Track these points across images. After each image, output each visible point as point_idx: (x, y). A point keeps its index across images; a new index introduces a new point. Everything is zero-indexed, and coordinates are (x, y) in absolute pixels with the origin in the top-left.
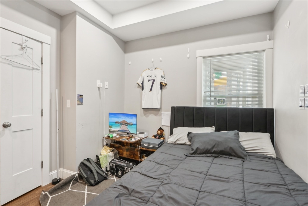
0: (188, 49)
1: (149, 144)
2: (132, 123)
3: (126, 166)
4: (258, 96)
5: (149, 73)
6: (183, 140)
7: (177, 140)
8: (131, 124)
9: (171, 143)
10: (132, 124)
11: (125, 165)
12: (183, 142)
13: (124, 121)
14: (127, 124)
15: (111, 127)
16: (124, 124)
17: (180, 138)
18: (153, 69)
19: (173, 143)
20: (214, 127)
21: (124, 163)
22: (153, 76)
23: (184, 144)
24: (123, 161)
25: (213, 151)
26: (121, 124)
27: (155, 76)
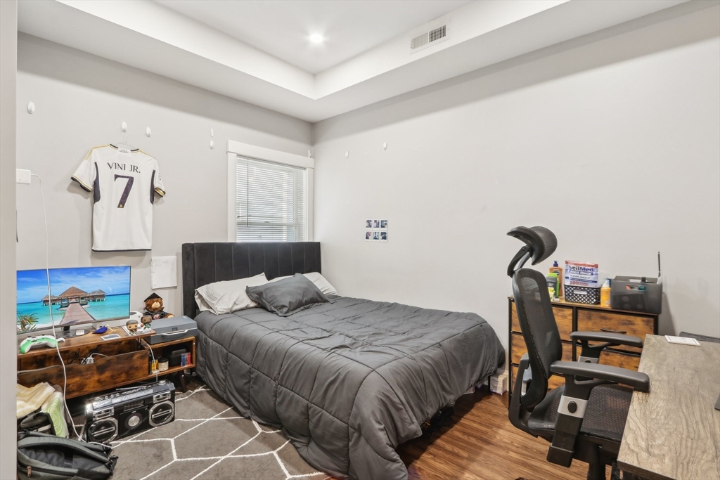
0: (212, 130)
1: (175, 329)
2: (101, 291)
3: (154, 393)
4: (297, 225)
5: (116, 156)
6: (242, 302)
7: (235, 304)
8: (98, 297)
9: (226, 311)
10: (103, 296)
11: (151, 391)
12: (243, 305)
13: (74, 290)
14: (84, 299)
15: (31, 318)
16: (74, 300)
17: (237, 300)
18: (129, 151)
19: (229, 311)
20: (263, 273)
21: (139, 391)
22: (128, 168)
23: (247, 308)
24: (131, 390)
25: (304, 302)
26: (63, 301)
27: (134, 169)
